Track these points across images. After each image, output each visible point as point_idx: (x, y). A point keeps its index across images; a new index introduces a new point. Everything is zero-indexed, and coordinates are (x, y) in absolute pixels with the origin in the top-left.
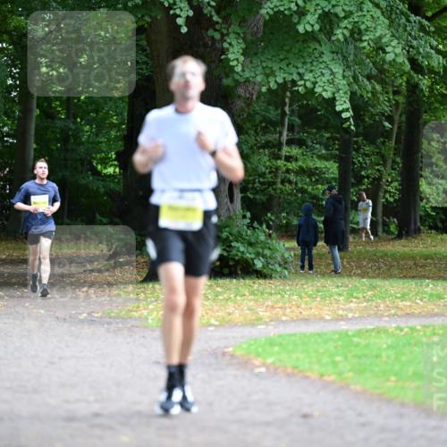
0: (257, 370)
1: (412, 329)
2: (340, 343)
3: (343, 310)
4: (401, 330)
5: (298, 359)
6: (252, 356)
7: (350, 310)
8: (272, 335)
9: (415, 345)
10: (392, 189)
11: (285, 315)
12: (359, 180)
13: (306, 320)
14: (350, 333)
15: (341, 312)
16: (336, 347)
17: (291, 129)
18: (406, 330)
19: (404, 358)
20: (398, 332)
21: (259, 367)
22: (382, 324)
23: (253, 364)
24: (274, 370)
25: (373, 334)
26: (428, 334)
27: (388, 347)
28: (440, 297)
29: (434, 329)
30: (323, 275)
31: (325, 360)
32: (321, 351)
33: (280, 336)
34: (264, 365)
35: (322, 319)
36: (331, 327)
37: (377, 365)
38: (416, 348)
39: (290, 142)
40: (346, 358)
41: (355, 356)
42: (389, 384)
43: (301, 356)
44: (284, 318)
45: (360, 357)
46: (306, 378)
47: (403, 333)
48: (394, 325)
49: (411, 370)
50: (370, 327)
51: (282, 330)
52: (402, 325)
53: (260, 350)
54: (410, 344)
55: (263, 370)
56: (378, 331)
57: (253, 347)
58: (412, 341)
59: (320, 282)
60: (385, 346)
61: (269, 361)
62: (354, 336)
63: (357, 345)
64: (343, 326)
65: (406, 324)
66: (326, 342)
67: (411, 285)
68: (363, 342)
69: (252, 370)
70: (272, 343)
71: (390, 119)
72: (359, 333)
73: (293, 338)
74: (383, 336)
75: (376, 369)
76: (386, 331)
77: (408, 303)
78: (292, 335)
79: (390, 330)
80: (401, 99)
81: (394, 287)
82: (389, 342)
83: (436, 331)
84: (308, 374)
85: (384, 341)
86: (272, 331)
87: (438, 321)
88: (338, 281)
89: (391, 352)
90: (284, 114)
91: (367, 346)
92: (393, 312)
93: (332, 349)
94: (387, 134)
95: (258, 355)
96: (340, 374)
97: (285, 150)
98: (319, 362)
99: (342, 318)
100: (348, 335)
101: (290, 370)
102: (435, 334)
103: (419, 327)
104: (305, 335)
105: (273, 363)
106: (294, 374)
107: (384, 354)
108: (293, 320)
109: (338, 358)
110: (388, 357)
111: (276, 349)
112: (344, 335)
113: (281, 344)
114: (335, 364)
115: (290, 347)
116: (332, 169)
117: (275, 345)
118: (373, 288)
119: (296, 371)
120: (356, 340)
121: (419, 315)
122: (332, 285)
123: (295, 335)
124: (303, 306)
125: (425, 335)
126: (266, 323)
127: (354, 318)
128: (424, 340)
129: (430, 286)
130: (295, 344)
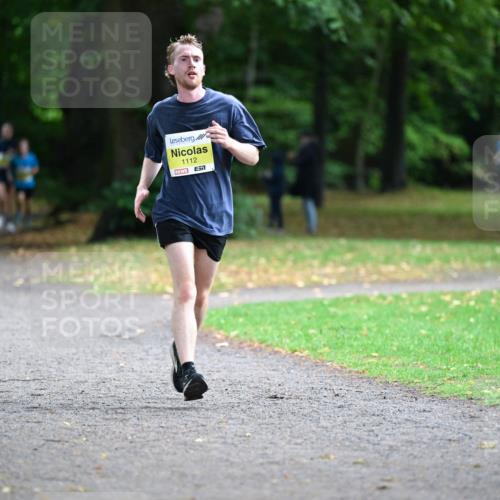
0: (218, 345)
1: (398, 298)
2: (314, 313)
3: (319, 275)
4: (384, 298)
5: (266, 331)
6: (213, 328)
7: (326, 276)
8: (236, 303)
9: (401, 316)
10: (373, 139)
11: (251, 280)
12: (336, 126)
13: (275, 288)
14: (326, 302)
15: (315, 278)
16: (309, 318)
17: (259, 66)
18: (390, 298)
19: (387, 331)
20: (380, 301)
21: (221, 341)
22: (362, 292)
23: (215, 338)
24: (238, 345)
25: (352, 303)
26: (415, 302)
27: (369, 319)
28: (428, 260)
29: (422, 298)
30: (296, 234)
31: (298, 332)
32: (293, 322)
33: (247, 306)
34: (227, 338)
35: (293, 286)
36: (305, 296)
37: (356, 339)
38: (402, 320)
39: (259, 82)
40: (321, 332)
41: (331, 329)
42: (370, 360)
43: (270, 329)
44: (250, 285)
45: (337, 330)
46: (276, 352)
47: (386, 302)
48: (376, 293)
49: (396, 343)
50: (349, 295)
51: (247, 298)
52: (385, 293)
53: (223, 321)
54: (394, 315)
55: (226, 344)
56: (358, 300)
57: (215, 319)
58: (397, 312)
59: (290, 244)
60: (365, 317)
61: (233, 334)
62: (330, 305)
63: (334, 316)
64: (318, 294)
65: (390, 292)
66: (298, 312)
67: (396, 247)
68: (340, 312)
69: (214, 344)
70: (236, 314)
71: (372, 55)
72: (336, 303)
73: (260, 308)
74: (364, 305)
75: (355, 344)
76: (367, 300)
77: (391, 268)
78: (259, 304)
79: (372, 299)
80: (384, 33)
81: (376, 249)
82: (371, 313)
83: (425, 300)
84: (276, 349)
85: (365, 312)
86: (237, 300)
87: (426, 289)
88: (313, 242)
89: (372, 324)
90: (248, 51)
91: (345, 316)
92: (375, 277)
93: (306, 319)
94: (367, 72)
95: (220, 327)
96: (314, 349)
97: (252, 92)
98: (290, 335)
99: (318, 285)
100: (323, 305)
101: (256, 345)
102: (423, 303)
103: (404, 296)
104: (273, 304)
105: (237, 336)
106: (261, 349)
107: (364, 327)
108: (260, 288)
109: (311, 331)
110: (369, 329)
111: (241, 320)
112: (318, 304)
113: (246, 315)
114: (308, 337)
115: (258, 319)
116: (304, 112)
117: (240, 316)
118: (351, 250)
119: (263, 346)
120: (332, 310)
121: (405, 282)
122: (306, 248)
123: (262, 304)
124: (272, 271)
125: (411, 304)
126: (229, 291)
127: (330, 285)
128: (411, 310)
129: (417, 249)
130: (262, 315)
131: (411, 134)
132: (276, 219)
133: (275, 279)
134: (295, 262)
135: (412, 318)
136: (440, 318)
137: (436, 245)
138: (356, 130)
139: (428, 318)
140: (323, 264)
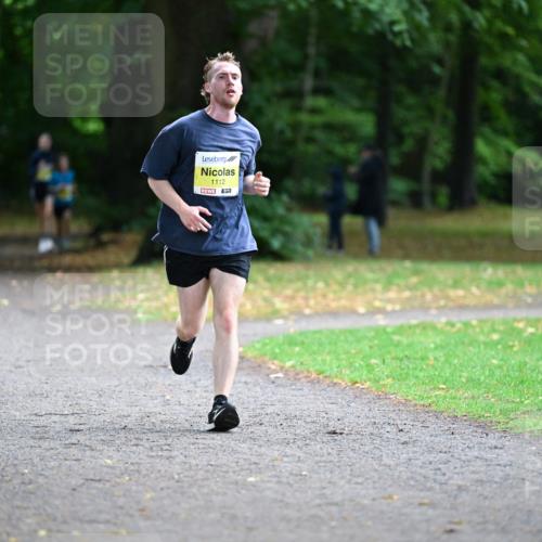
0: (273, 376)
1: (467, 325)
2: (376, 342)
3: (381, 300)
4: (453, 325)
5: (324, 361)
6: (267, 358)
7: (389, 301)
8: (292, 331)
9: (471, 344)
10: (440, 152)
11: (308, 306)
12: (400, 138)
13: (334, 314)
14: (389, 330)
15: (377, 304)
16: (371, 347)
17: (317, 74)
18: (459, 325)
19: (456, 361)
20: (448, 328)
21: (276, 372)
22: (428, 319)
23: (269, 368)
24: (294, 376)
25: (418, 331)
26: (486, 330)
27: (436, 348)
28: (500, 284)
29: (493, 325)
30: (356, 256)
31: (358, 362)
32: (353, 352)
33: (301, 334)
34: (282, 369)
35: (354, 312)
36: (365, 323)
37: (422, 370)
38: (471, 348)
39: (317, 91)
40: (384, 362)
41: (395, 358)
42: (437, 393)
43: (328, 358)
44: (307, 311)
45: (401, 360)
46: (335, 384)
47: (454, 330)
48: (443, 320)
49: (465, 375)
50: (414, 322)
51: (304, 325)
52: (454, 319)
53: (277, 350)
54: (463, 343)
55: (281, 375)
56: (424, 327)
57: (268, 347)
58: (466, 340)
59: (351, 267)
60: (432, 346)
61: (289, 364)
62: (394, 333)
63: (398, 344)
64: (381, 320)
65: (458, 319)
66: (358, 341)
67: (466, 269)
68: (405, 341)
69: (268, 375)
70: (291, 342)
71: (440, 62)
72: (400, 330)
73: (317, 336)
74: (430, 333)
75: (421, 374)
76: (434, 328)
77: (461, 292)
78: (315, 332)
79: (439, 326)
80: (452, 38)
81: (443, 272)
82: (438, 340)
83: (496, 327)
85: (432, 340)
86: (293, 327)
87: (498, 315)
88: (375, 265)
89: (440, 354)
90: (306, 57)
91: (410, 345)
92: (442, 302)
93: (367, 348)
94: (435, 81)
95: (274, 357)
96: (376, 381)
97: (310, 101)
98: (351, 365)
99: (381, 311)
100: (386, 332)
101: (314, 376)
102: (494, 331)
103: (474, 322)
104: (332, 332)
105: (293, 366)
106: (318, 380)
107: (431, 357)
108: (317, 314)
109: (373, 361)
110: (436, 359)
111: (297, 349)
112: (381, 332)
113: (303, 343)
114: (370, 368)
115: (315, 348)
116: (366, 124)
117: (296, 344)
118: (416, 273)
119: (321, 377)
120: (396, 338)
121: (475, 308)
122: (368, 271)
123: (320, 332)
124: (331, 296)
125: (482, 332)
126: (284, 318)
127: (394, 312)
128: (482, 338)
129: (489, 272)
130: (321, 344)
131: (481, 147)
132: (336, 239)
133: (334, 305)
134: (356, 286)
135: (482, 347)
136: (512, 346)
137: (509, 268)
138: (423, 142)
139: (499, 347)
140: (387, 288)
